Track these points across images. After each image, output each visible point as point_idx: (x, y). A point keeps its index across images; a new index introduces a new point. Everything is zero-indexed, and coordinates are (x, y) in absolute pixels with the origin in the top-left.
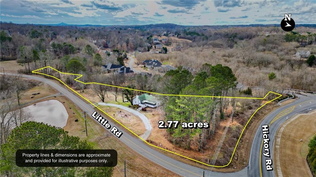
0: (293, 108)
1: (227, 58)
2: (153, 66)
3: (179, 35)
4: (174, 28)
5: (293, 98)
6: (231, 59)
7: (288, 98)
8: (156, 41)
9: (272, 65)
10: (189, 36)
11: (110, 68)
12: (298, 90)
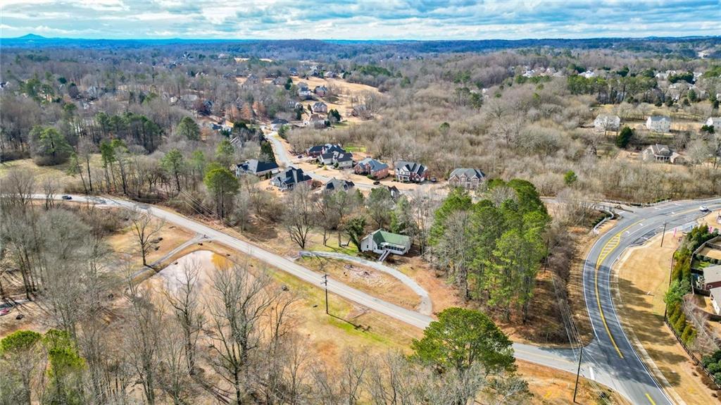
0: (618, 238)
1: (474, 136)
2: (335, 161)
3: (347, 75)
4: (320, 50)
5: (612, 219)
6: (481, 137)
7: (605, 219)
8: (305, 93)
9: (561, 152)
10: (370, 77)
11: (257, 171)
12: (616, 201)
